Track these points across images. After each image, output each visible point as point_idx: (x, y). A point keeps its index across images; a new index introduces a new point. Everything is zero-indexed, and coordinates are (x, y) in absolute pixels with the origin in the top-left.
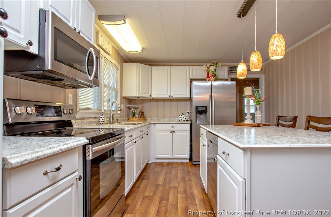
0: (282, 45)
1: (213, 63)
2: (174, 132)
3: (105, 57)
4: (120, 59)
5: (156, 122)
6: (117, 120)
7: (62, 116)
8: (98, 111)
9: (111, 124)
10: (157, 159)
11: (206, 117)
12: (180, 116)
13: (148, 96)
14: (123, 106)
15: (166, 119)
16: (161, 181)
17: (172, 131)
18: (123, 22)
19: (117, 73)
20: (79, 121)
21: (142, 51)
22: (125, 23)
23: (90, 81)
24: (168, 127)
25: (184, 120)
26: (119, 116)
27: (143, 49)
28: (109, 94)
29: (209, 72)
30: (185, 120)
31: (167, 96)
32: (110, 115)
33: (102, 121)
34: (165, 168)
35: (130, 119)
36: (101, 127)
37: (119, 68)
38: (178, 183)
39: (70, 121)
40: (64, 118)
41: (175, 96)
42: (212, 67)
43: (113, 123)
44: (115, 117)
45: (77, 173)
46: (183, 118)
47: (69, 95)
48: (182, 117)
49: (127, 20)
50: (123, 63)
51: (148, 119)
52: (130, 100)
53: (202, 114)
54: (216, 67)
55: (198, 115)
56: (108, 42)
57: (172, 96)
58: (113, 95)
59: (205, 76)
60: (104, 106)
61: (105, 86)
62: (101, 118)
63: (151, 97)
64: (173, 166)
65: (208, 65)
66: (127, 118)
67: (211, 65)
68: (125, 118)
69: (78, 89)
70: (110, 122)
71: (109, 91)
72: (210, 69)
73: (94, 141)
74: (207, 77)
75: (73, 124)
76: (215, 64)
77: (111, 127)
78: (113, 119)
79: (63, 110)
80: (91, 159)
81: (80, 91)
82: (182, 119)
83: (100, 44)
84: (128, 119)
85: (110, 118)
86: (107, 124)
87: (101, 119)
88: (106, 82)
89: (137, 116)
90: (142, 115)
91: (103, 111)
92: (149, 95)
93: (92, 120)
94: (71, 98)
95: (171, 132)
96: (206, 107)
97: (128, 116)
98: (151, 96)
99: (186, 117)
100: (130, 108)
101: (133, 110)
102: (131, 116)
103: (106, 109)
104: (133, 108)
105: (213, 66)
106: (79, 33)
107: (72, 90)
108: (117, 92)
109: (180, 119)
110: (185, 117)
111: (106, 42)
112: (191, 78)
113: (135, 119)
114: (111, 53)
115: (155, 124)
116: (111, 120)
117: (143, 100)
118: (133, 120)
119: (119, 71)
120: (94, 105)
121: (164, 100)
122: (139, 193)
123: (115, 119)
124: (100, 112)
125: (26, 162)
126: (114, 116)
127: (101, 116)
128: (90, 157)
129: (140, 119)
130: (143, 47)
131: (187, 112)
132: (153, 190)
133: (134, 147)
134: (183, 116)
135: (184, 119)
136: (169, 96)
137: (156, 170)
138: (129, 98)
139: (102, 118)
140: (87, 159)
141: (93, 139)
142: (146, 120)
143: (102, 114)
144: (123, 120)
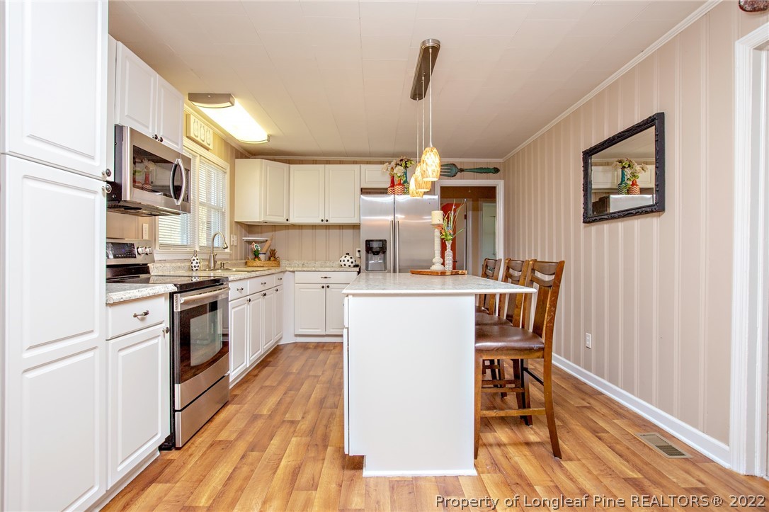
0: (433, 164)
1: (401, 160)
2: (328, 287)
3: (200, 156)
4: (229, 152)
5: (295, 269)
6: (222, 265)
7: (135, 257)
8: (188, 250)
9: (211, 270)
10: (296, 336)
11: (385, 259)
12: (343, 258)
13: (280, 219)
14: (235, 239)
15: (318, 263)
16: (295, 368)
17: (324, 285)
18: (229, 104)
19: (224, 179)
20: (158, 265)
21: (268, 140)
22: (233, 105)
23: (177, 207)
24: (316, 277)
25: (350, 266)
26: (228, 257)
27: (269, 136)
28: (209, 216)
29: (393, 177)
30: (352, 265)
31: (318, 221)
32: (210, 256)
33: (195, 267)
34: (310, 351)
35: (249, 264)
36: (194, 274)
37: (228, 170)
38: (323, 371)
39: (147, 264)
40: (139, 260)
41: (332, 221)
42: (399, 167)
43: (215, 269)
44: (220, 260)
45: (163, 325)
46: (348, 261)
47: (144, 225)
48: (346, 259)
49: (237, 101)
50: (237, 160)
51: (283, 263)
52: (250, 228)
53: (378, 254)
54: (406, 167)
55: (370, 255)
56: (206, 127)
57: (327, 221)
58: (215, 218)
59: (387, 184)
60: (199, 241)
61: (201, 204)
62: (194, 260)
63: (288, 222)
64: (325, 348)
65: (393, 164)
66: (244, 261)
67: (397, 164)
68: (239, 261)
69: (157, 217)
70: (210, 268)
71: (209, 211)
72: (395, 171)
73: (184, 288)
74: (391, 186)
75: (151, 270)
76: (403, 163)
77: (212, 274)
78: (215, 262)
79: (138, 248)
80: (179, 310)
81: (161, 220)
82: (346, 263)
83: (192, 135)
84: (246, 263)
85: (209, 261)
86: (205, 270)
87: (194, 263)
88: (203, 199)
89: (262, 256)
90: (272, 256)
91: (198, 250)
92: (285, 218)
93: (179, 264)
94: (147, 230)
95: (323, 287)
96: (384, 242)
97: (246, 258)
98: (287, 220)
99: (353, 260)
100: (250, 242)
101: (254, 246)
102: (251, 256)
103: (203, 245)
104: (256, 242)
105: (401, 165)
106: (162, 141)
107: (148, 218)
108: (223, 214)
109: (342, 263)
110: (351, 260)
111: (202, 129)
112: (363, 187)
113: (257, 262)
114: (211, 147)
115: (294, 272)
116: (212, 265)
117: (275, 227)
118: (255, 264)
119: (228, 176)
120: (182, 239)
121: (314, 227)
122: (255, 383)
123: (219, 263)
124: (192, 250)
125: (122, 300)
126: (217, 257)
127: (194, 258)
128: (178, 309)
129: (268, 262)
130: (271, 133)
131: (358, 249)
132: (280, 378)
133: (248, 308)
134: (348, 257)
135: (349, 263)
136: (322, 220)
137: (292, 354)
138: (249, 223)
139: (196, 261)
140: (175, 310)
141: (182, 286)
142: (279, 265)
143: (195, 253)
144: (234, 265)
